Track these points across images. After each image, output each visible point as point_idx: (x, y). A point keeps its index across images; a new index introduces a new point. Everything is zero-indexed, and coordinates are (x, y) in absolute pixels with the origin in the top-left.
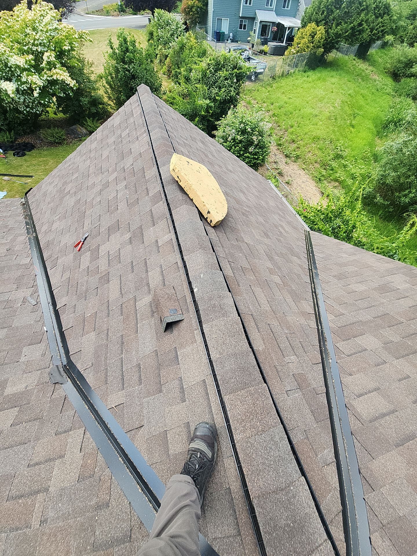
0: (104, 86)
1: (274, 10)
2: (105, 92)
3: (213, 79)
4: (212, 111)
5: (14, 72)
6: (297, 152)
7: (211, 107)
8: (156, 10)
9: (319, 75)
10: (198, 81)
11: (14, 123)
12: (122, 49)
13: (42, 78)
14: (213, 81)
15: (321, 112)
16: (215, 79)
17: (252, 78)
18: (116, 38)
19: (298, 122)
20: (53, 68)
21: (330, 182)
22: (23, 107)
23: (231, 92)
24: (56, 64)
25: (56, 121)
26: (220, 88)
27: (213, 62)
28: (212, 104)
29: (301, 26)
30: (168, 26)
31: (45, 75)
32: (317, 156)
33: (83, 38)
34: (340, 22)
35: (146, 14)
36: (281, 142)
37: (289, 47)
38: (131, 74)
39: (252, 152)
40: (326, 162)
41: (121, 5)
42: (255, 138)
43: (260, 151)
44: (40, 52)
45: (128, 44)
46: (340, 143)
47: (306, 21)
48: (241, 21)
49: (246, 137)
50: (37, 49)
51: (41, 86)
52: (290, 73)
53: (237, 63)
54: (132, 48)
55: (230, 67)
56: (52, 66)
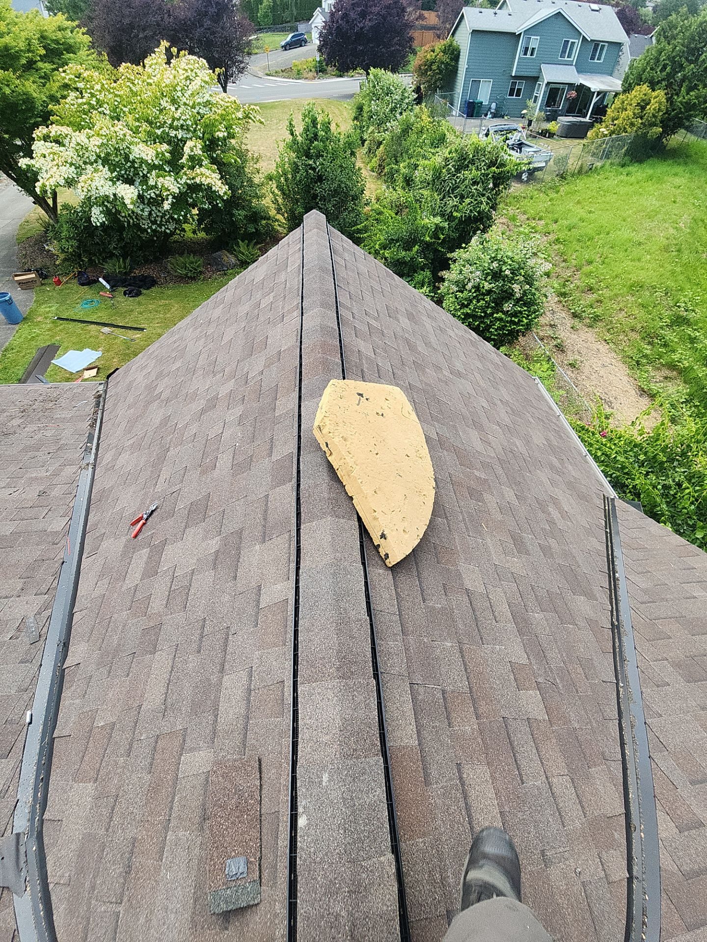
0: (273, 193)
1: (574, 64)
2: (273, 201)
3: (452, 183)
4: (443, 235)
5: (139, 170)
6: (596, 310)
7: (442, 229)
8: (372, 70)
9: (650, 172)
10: (425, 184)
11: (133, 246)
12: (307, 135)
13: (179, 180)
14: (450, 187)
15: (649, 238)
16: (456, 183)
17: (523, 178)
18: (301, 117)
19: (602, 254)
20: (197, 167)
21: (658, 369)
22: (148, 223)
23: (481, 204)
24: (203, 160)
25: (194, 243)
26: (462, 197)
27: (454, 155)
28: (446, 225)
29: (621, 89)
30: (388, 96)
31: (184, 176)
32: (635, 318)
33: (250, 118)
34: (695, 84)
35: (357, 75)
36: (567, 290)
37: (596, 124)
38: (318, 173)
39: (508, 311)
40: (653, 331)
41: (320, 62)
42: (516, 287)
43: (525, 311)
44: (181, 140)
45: (319, 127)
46: (685, 296)
47: (632, 82)
48: (514, 84)
49: (500, 285)
50: (176, 135)
51: (175, 193)
52: (594, 168)
53: (498, 157)
54: (324, 134)
55: (484, 163)
56: (196, 162)
